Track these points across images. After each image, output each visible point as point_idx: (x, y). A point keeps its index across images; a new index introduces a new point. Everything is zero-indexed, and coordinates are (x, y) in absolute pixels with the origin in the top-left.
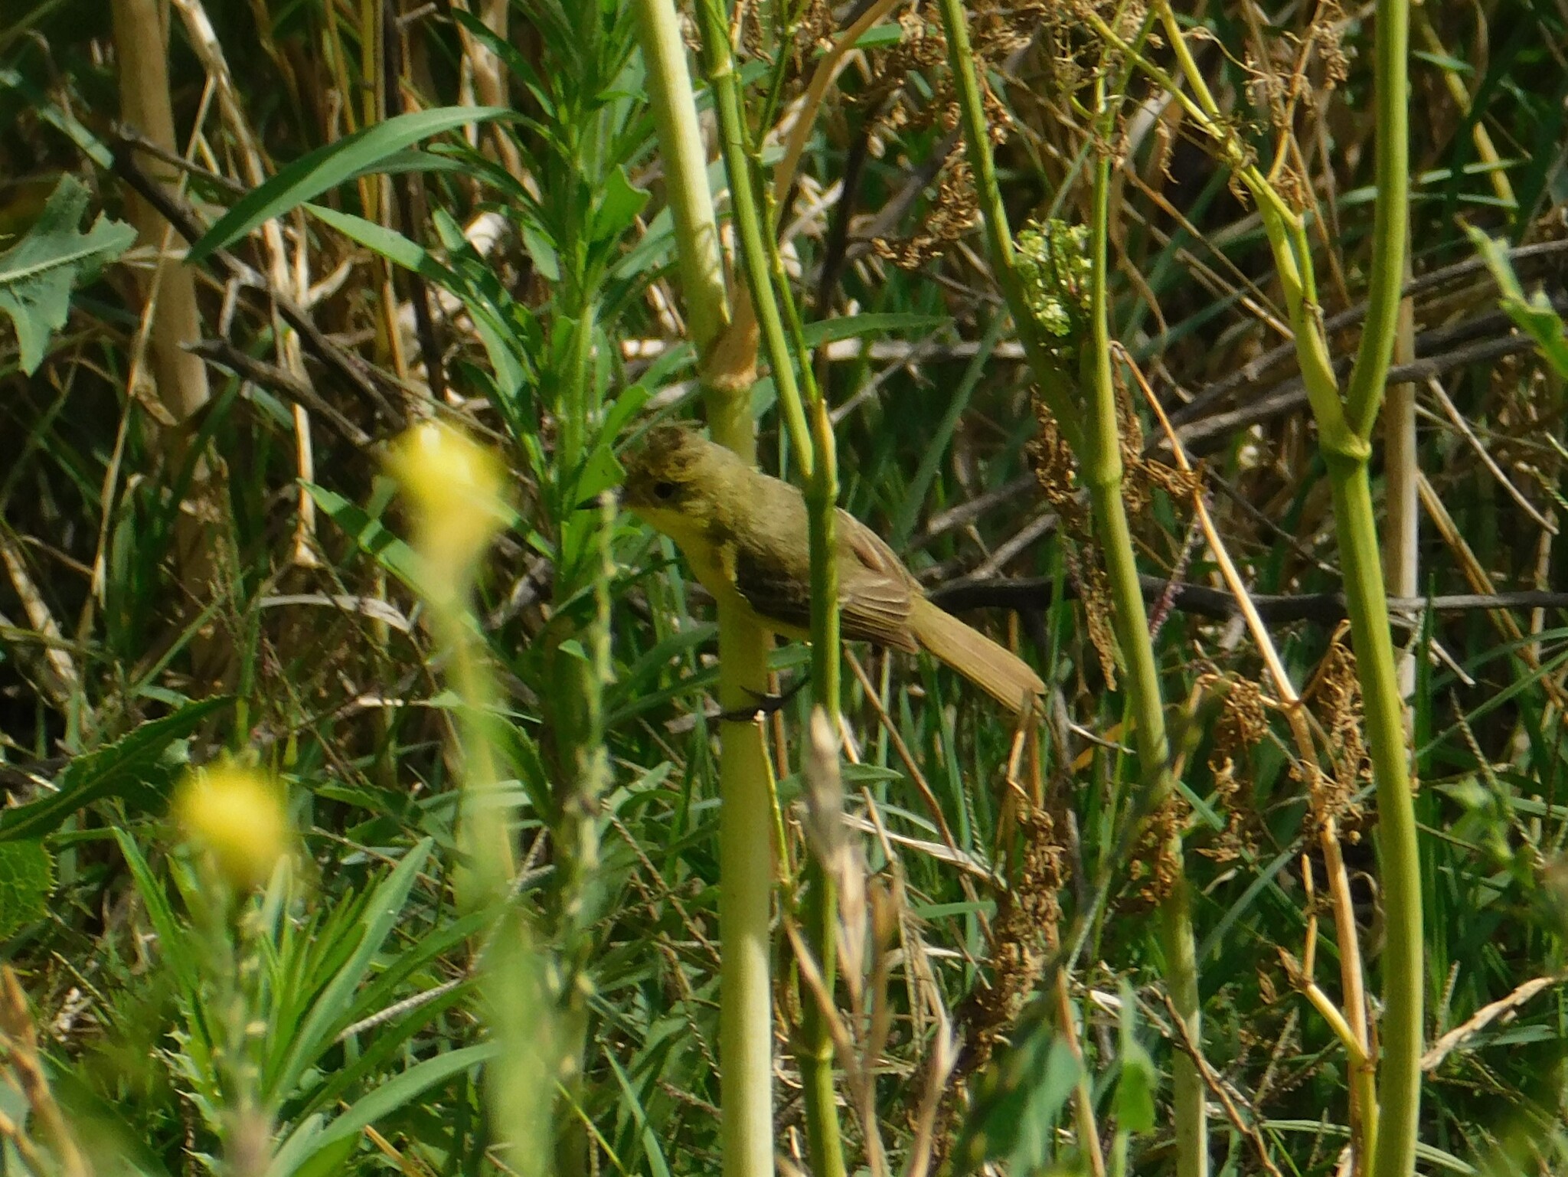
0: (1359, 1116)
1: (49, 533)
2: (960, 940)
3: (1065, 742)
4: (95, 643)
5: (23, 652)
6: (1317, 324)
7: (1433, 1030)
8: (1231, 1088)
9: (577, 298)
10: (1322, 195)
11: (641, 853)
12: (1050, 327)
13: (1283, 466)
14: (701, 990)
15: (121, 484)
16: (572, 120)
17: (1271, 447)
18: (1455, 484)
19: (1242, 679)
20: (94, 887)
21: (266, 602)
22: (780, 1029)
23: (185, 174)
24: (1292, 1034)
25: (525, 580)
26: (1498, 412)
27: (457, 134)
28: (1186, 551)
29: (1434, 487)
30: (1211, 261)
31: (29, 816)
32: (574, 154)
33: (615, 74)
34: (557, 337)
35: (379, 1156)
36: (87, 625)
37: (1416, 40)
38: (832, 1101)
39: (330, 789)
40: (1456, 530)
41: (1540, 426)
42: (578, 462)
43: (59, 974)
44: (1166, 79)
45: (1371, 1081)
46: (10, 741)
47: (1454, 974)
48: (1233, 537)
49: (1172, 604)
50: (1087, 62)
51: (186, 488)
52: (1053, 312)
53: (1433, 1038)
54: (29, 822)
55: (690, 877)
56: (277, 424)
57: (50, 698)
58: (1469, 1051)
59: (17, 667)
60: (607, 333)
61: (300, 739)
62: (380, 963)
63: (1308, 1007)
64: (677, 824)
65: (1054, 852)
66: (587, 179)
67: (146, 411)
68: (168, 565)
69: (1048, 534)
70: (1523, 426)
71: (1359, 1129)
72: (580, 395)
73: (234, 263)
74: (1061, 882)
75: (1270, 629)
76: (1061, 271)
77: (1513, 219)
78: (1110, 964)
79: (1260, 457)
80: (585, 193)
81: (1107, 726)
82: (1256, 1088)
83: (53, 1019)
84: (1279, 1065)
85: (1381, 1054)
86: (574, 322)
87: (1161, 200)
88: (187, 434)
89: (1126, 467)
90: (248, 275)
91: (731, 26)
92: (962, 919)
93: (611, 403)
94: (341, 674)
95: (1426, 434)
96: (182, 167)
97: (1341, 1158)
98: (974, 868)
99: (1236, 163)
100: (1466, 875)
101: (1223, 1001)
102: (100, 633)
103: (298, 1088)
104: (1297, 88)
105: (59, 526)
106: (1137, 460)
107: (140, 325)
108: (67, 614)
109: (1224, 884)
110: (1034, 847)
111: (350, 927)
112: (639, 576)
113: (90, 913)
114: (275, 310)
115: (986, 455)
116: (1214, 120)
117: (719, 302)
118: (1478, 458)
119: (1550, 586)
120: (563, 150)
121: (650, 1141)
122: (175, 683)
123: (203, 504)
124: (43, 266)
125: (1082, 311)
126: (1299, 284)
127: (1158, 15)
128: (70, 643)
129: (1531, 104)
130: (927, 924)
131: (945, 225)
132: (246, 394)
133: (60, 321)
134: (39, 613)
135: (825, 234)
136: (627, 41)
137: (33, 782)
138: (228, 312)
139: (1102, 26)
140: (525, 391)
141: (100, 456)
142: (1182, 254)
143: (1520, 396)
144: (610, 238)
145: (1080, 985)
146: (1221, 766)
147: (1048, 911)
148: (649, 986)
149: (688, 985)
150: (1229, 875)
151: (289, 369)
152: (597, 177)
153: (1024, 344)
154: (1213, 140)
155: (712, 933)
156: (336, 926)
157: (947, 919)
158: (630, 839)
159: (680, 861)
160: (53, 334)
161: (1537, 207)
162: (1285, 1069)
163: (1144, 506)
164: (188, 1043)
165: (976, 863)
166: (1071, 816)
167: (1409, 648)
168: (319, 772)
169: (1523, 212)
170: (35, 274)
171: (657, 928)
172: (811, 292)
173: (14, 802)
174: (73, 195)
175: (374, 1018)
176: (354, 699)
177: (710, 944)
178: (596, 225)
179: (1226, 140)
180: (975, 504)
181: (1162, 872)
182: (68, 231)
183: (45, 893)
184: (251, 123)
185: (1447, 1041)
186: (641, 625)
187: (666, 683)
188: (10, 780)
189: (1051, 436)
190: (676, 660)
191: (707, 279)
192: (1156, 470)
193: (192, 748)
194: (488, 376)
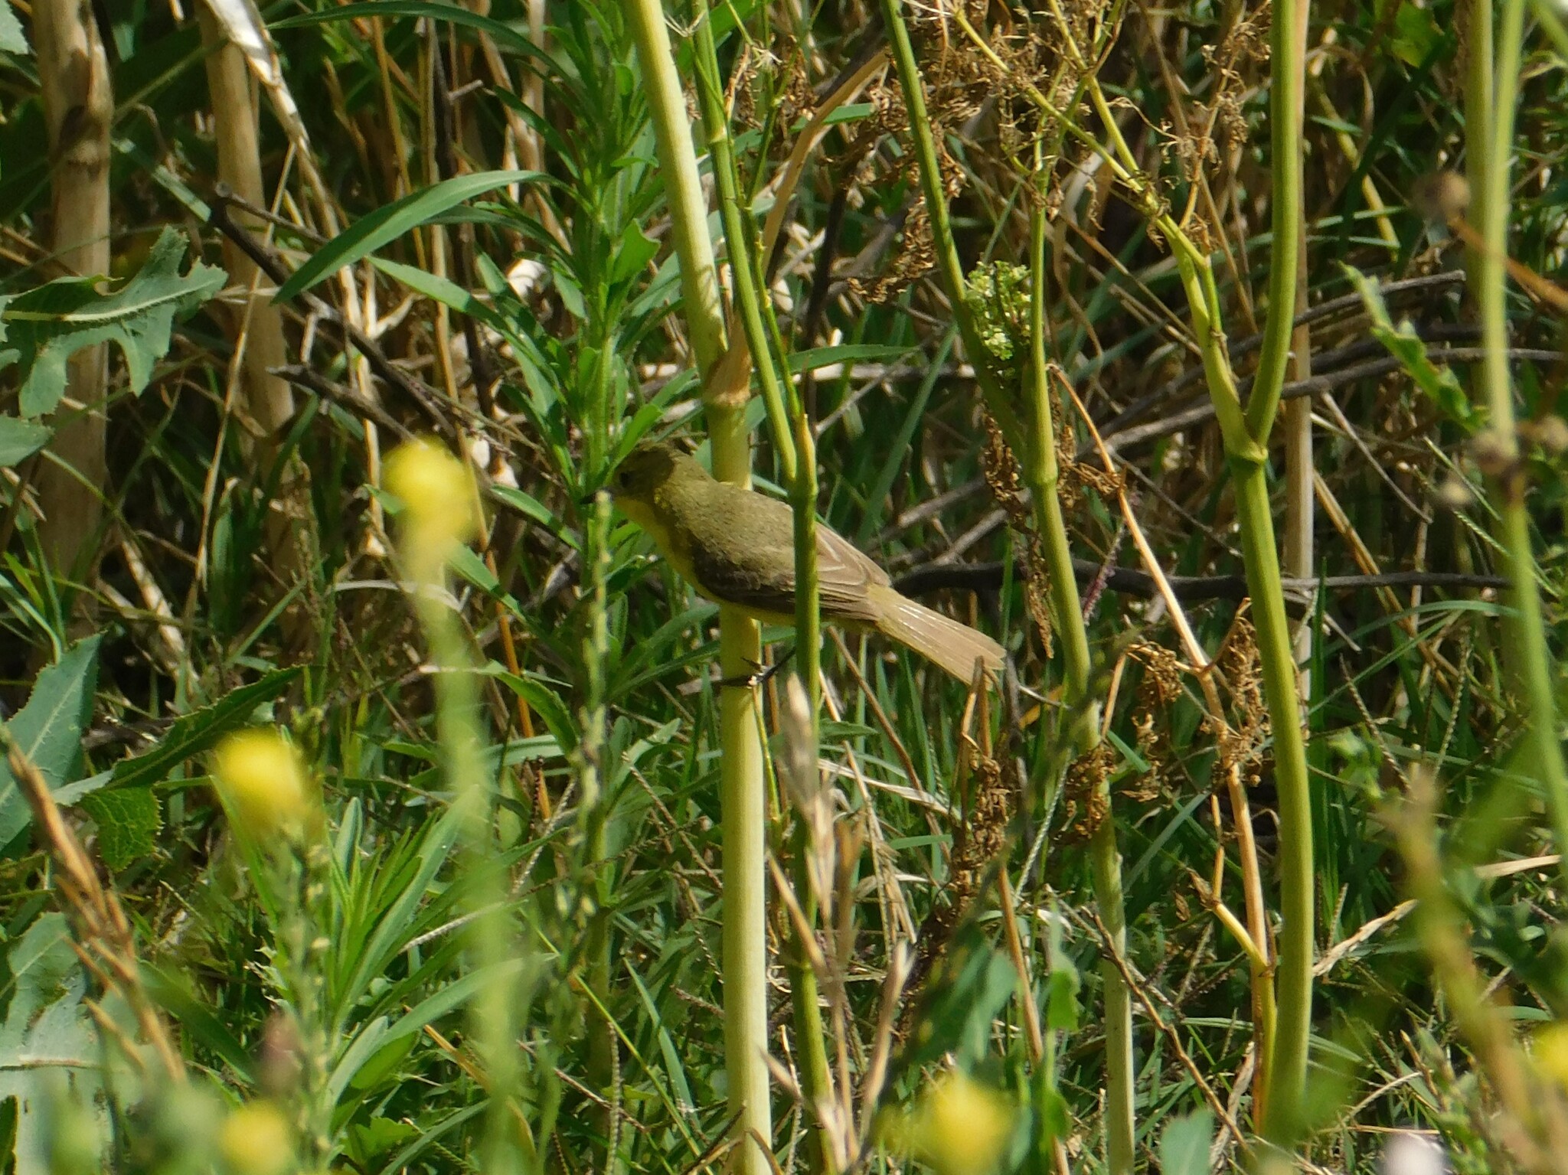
0: (1260, 1014)
1: (163, 529)
2: (927, 868)
3: (1015, 701)
4: (200, 620)
5: (139, 628)
6: (1221, 348)
7: (1326, 941)
8: (1155, 991)
9: (600, 332)
10: (1233, 239)
11: (655, 797)
12: (997, 352)
13: (1202, 467)
14: (708, 910)
15: (220, 486)
16: (594, 181)
17: (1192, 452)
18: (1347, 483)
19: (1160, 648)
20: (198, 826)
21: (340, 586)
22: (773, 944)
23: (271, 226)
24: (1208, 945)
25: (561, 566)
26: (1385, 420)
27: (501, 191)
28: (1118, 540)
29: (1329, 485)
30: (1139, 295)
31: (139, 768)
32: (596, 211)
33: (632, 141)
34: (583, 363)
35: (439, 1051)
36: (193, 604)
37: (1312, 106)
38: (816, 1003)
39: (395, 743)
40: (1347, 521)
41: (1418, 432)
42: (602, 469)
43: (167, 900)
44: (1093, 142)
45: (1270, 985)
46: (127, 703)
47: (1344, 894)
48: (1158, 527)
49: (1105, 585)
50: (1027, 127)
51: (274, 490)
52: (999, 339)
53: (1326, 948)
54: (140, 772)
55: (700, 815)
56: (351, 435)
57: (163, 667)
58: (1357, 959)
59: (134, 641)
60: (625, 360)
61: (371, 700)
62: (435, 889)
63: (1219, 924)
64: (686, 770)
65: (1001, 794)
66: (608, 231)
67: (241, 424)
68: (260, 555)
69: (1000, 527)
70: (1405, 433)
71: (1261, 1024)
72: (602, 412)
73: (314, 300)
74: (1007, 819)
75: (1185, 606)
76: (1005, 305)
77: (1395, 258)
78: (1054, 887)
79: (1182, 459)
80: (606, 243)
81: (1051, 688)
82: (1178, 990)
83: (162, 936)
84: (1196, 971)
85: (1278, 961)
86: (598, 352)
87: (1096, 244)
88: (274, 444)
89: (1061, 470)
90: (325, 311)
91: (726, 99)
92: (927, 850)
93: (629, 418)
94: (406, 646)
95: (1321, 438)
96: (269, 220)
97: (1248, 1050)
98: (938, 807)
99: (1153, 213)
100: (1355, 811)
101: (1151, 918)
102: (203, 613)
103: (368, 993)
104: (1205, 149)
105: (171, 522)
106: (1070, 464)
107: (234, 352)
108: (176, 595)
109: (1151, 818)
110: (984, 790)
111: (409, 859)
112: (656, 562)
113: (195, 848)
114: (347, 339)
115: (950, 459)
116: (1133, 176)
117: (719, 332)
118: (1366, 461)
119: (1426, 566)
120: (587, 207)
121: (664, 1038)
122: (268, 654)
123: (290, 503)
124: (148, 303)
125: (1023, 338)
126: (1207, 315)
127: (1086, 87)
128: (178, 621)
129: (1412, 161)
130: (898, 854)
131: (909, 267)
132: (323, 411)
133: (163, 349)
134: (153, 595)
135: (813, 274)
136: (641, 114)
137: (144, 739)
138: (308, 342)
139: (1040, 97)
140: (555, 410)
141: (204, 462)
142: (1115, 289)
143: (1402, 407)
144: (627, 280)
145: (1028, 905)
146: (1144, 721)
147: (996, 843)
148: (665, 907)
149: (697, 906)
150: (1155, 812)
151: (359, 388)
152: (616, 229)
153: (974, 367)
154: (1133, 193)
155: (717, 863)
156: (398, 857)
157: (916, 849)
158: (647, 786)
159: (691, 802)
160: (157, 359)
161: (1416, 248)
162: (1203, 975)
163: (1077, 503)
164: (275, 957)
165: (937, 802)
166: (1021, 763)
167: (1305, 621)
168: (388, 728)
169: (1404, 251)
170: (140, 310)
171: (673, 858)
172: (799, 323)
173: (131, 755)
174: (172, 244)
175: (432, 933)
176: (415, 667)
177: (713, 873)
178: (615, 269)
179: (1144, 192)
180: (939, 501)
181: (1093, 810)
182: (170, 273)
183: (154, 832)
184: (327, 182)
185: (1338, 950)
186: (659, 604)
187: (679, 653)
188: (127, 736)
189: (998, 441)
190: (688, 633)
191: (708, 312)
192: (1086, 472)
193: (277, 710)
194: (525, 396)
